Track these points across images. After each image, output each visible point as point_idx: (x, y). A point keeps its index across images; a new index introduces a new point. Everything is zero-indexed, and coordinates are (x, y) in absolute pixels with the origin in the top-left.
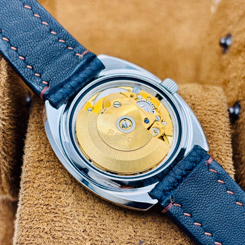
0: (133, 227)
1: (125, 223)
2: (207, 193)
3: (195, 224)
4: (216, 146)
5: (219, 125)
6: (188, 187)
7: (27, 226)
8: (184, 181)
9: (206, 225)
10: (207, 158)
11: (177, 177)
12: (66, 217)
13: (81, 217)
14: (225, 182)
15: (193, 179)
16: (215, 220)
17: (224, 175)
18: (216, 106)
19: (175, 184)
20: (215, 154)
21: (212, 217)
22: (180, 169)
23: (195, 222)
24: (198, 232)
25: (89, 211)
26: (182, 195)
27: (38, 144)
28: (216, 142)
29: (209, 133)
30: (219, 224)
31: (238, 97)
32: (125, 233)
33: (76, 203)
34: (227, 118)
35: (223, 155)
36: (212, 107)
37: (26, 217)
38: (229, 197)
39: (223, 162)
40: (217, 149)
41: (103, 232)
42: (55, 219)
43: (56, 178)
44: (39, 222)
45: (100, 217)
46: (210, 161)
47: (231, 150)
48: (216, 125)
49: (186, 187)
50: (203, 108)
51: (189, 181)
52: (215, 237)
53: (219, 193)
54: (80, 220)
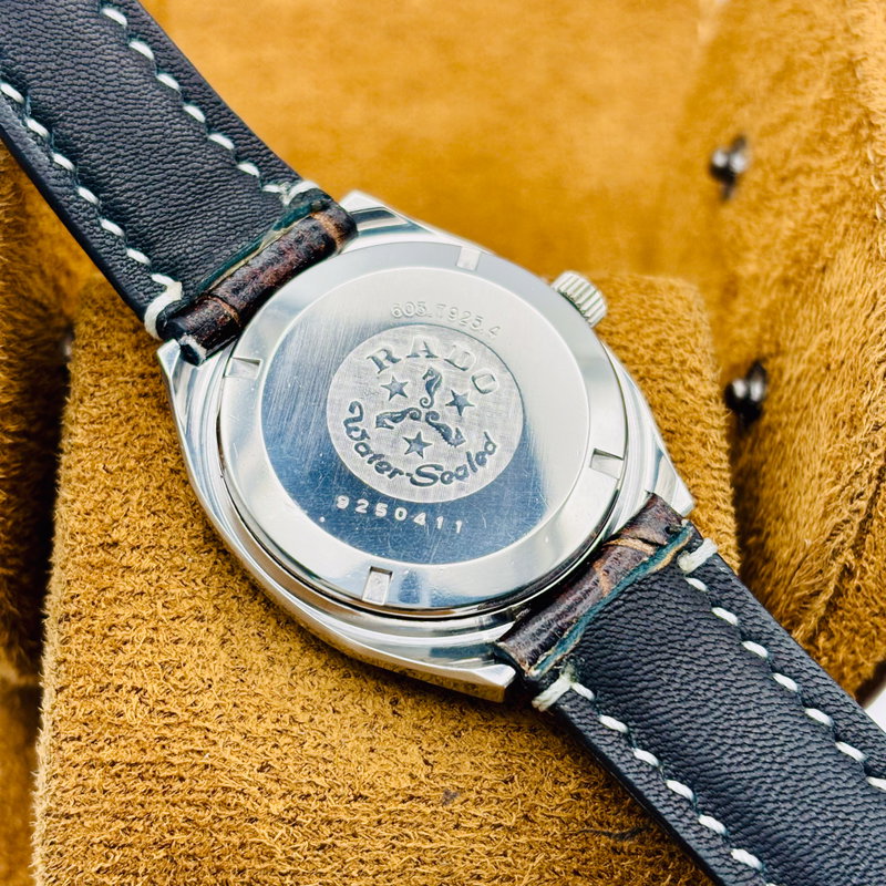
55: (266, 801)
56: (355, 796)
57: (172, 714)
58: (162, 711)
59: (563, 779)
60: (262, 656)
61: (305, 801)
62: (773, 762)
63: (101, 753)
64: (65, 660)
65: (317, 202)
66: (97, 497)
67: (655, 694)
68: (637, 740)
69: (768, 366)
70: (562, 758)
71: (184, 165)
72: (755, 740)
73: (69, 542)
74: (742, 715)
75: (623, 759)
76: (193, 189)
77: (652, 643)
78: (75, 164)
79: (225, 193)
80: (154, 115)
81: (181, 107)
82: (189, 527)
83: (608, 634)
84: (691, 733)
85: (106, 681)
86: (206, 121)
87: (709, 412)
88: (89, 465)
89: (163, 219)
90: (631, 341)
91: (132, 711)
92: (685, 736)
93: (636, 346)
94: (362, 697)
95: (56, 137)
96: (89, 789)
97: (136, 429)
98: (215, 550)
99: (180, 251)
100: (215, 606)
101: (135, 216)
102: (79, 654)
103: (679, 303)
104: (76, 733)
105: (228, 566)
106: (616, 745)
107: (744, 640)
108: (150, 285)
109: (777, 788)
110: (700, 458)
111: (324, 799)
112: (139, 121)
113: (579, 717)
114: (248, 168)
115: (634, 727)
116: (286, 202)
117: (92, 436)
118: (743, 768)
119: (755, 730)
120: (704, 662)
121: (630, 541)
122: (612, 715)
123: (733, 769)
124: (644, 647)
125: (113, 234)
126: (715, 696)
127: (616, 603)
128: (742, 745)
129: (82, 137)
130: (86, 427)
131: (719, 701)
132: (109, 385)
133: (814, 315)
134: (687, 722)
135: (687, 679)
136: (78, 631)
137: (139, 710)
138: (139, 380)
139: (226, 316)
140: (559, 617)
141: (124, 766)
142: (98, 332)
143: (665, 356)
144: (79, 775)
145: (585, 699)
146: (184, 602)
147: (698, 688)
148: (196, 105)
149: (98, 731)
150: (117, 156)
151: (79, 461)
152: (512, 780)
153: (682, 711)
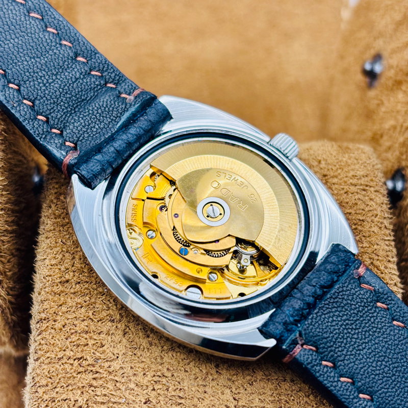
0: (231, 391)
1: (218, 385)
2: (360, 326)
3: (342, 379)
4: (368, 246)
5: (371, 208)
6: (326, 316)
7: (46, 397)
8: (320, 306)
9: (360, 382)
10: (357, 266)
11: (307, 299)
12: (114, 378)
13: (140, 378)
14: (389, 307)
15: (334, 302)
16: (376, 372)
17: (387, 294)
18: (363, 177)
19: (305, 312)
20: (367, 260)
21: (371, 368)
22: (310, 286)
23: (341, 376)
24: (348, 394)
25: (153, 366)
26: (318, 330)
27: (59, 253)
28: (368, 239)
29: (355, 225)
30: (382, 379)
31: (399, 162)
32: (218, 403)
33: (131, 354)
34: (384, 196)
35: (381, 261)
36: (358, 179)
37: (44, 382)
38: (397, 331)
39: (382, 273)
40: (370, 250)
41: (180, 402)
42: (95, 383)
43: (94, 312)
44: (68, 390)
45: (173, 375)
46: (362, 270)
47: (395, 250)
48: (367, 209)
49: (323, 316)
50: (341, 181)
51: (327, 306)
52: (377, 402)
53: (380, 326)
54: (139, 384)
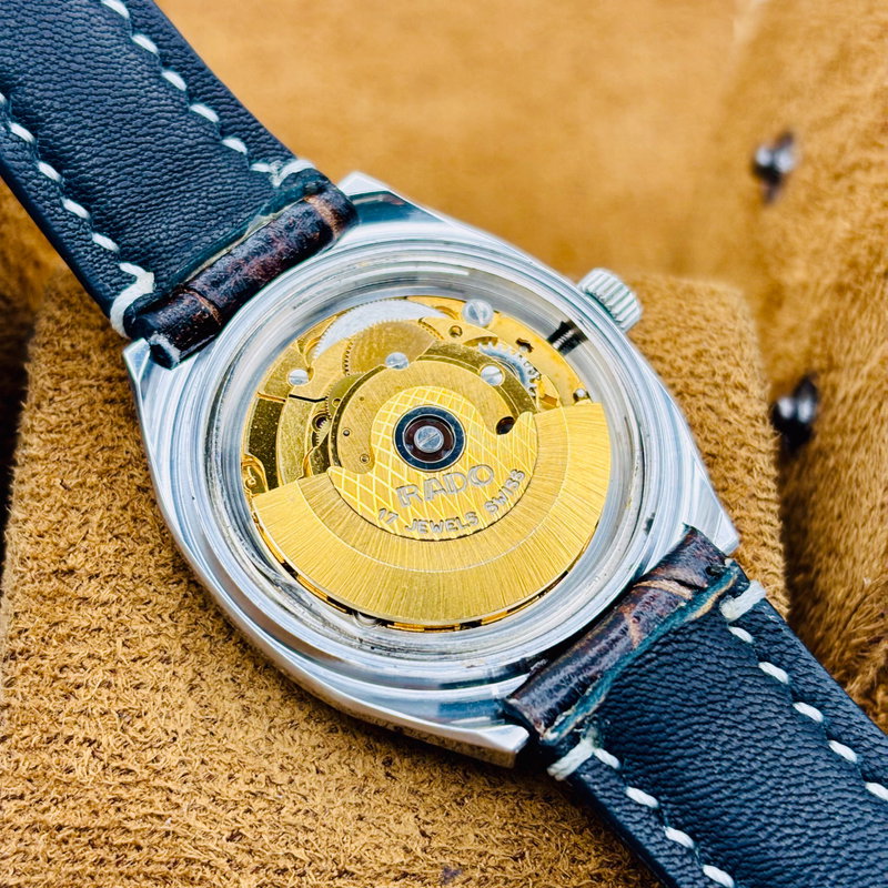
55: (236, 875)
56: (339, 871)
57: (129, 771)
58: (118, 768)
59: (582, 856)
60: (236, 705)
61: (281, 877)
62: (828, 846)
63: (46, 814)
64: (9, 705)
65: (312, 184)
66: (52, 517)
67: (692, 763)
68: (669, 816)
69: (820, 383)
70: (581, 832)
71: (160, 138)
72: (807, 820)
73: (18, 568)
74: (792, 790)
75: (653, 840)
76: (170, 167)
77: (689, 704)
78: (35, 135)
79: (207, 172)
80: (127, 81)
81: (159, 72)
82: (156, 554)
83: (639, 692)
84: (733, 811)
85: (54, 731)
86: (188, 90)
87: (756, 434)
88: (44, 480)
89: (133, 200)
90: (668, 351)
91: (84, 766)
92: (726, 814)
93: (672, 356)
94: (350, 755)
95: (14, 104)
96: (31, 857)
97: (100, 439)
98: (185, 580)
99: (153, 237)
100: (183, 646)
101: (103, 196)
102: (25, 698)
103: (722, 309)
104: (18, 790)
105: (200, 600)
106: (645, 822)
107: (797, 701)
108: (118, 275)
109: (832, 877)
110: (744, 486)
111: (304, 874)
112: (110, 87)
113: (603, 790)
114: (234, 143)
115: (666, 802)
116: (277, 183)
117: (49, 447)
118: (795, 854)
119: (808, 809)
120: (749, 727)
121: (665, 582)
122: (640, 788)
123: (780, 853)
124: (680, 708)
125: (76, 216)
126: (761, 768)
127: (648, 656)
128: (792, 826)
129: (44, 104)
130: (42, 436)
131: (767, 774)
132: (71, 389)
133: (874, 325)
134: (729, 798)
135: (729, 747)
136: (24, 671)
137: (92, 766)
138: (105, 384)
139: (204, 313)
140: (580, 671)
141: (72, 831)
142: (61, 329)
143: (706, 369)
144: (21, 840)
145: (609, 768)
146: (148, 640)
147: (742, 758)
148: (176, 70)
149: (44, 789)
150: (84, 127)
151: (34, 475)
152: (522, 856)
153: (722, 784)
